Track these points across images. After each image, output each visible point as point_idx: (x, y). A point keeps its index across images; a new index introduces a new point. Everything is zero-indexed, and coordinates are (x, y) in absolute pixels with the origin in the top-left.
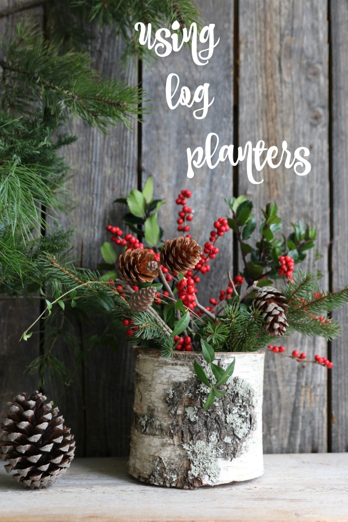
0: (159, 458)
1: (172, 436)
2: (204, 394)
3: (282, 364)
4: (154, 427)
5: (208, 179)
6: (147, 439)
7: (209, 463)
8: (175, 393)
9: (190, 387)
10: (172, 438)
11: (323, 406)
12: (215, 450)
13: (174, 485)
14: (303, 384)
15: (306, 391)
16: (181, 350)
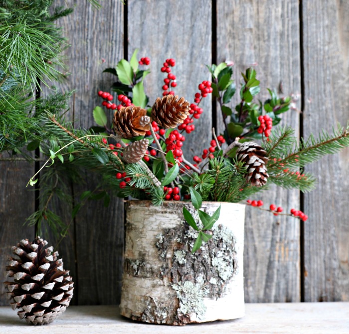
0: (151, 298)
1: (162, 278)
2: (192, 239)
3: (258, 221)
4: (145, 270)
5: (188, 52)
6: (138, 282)
7: (197, 302)
8: (165, 239)
9: (178, 233)
10: (162, 280)
11: (296, 260)
12: (202, 291)
13: (164, 322)
14: (278, 240)
15: (280, 247)
16: (170, 199)
